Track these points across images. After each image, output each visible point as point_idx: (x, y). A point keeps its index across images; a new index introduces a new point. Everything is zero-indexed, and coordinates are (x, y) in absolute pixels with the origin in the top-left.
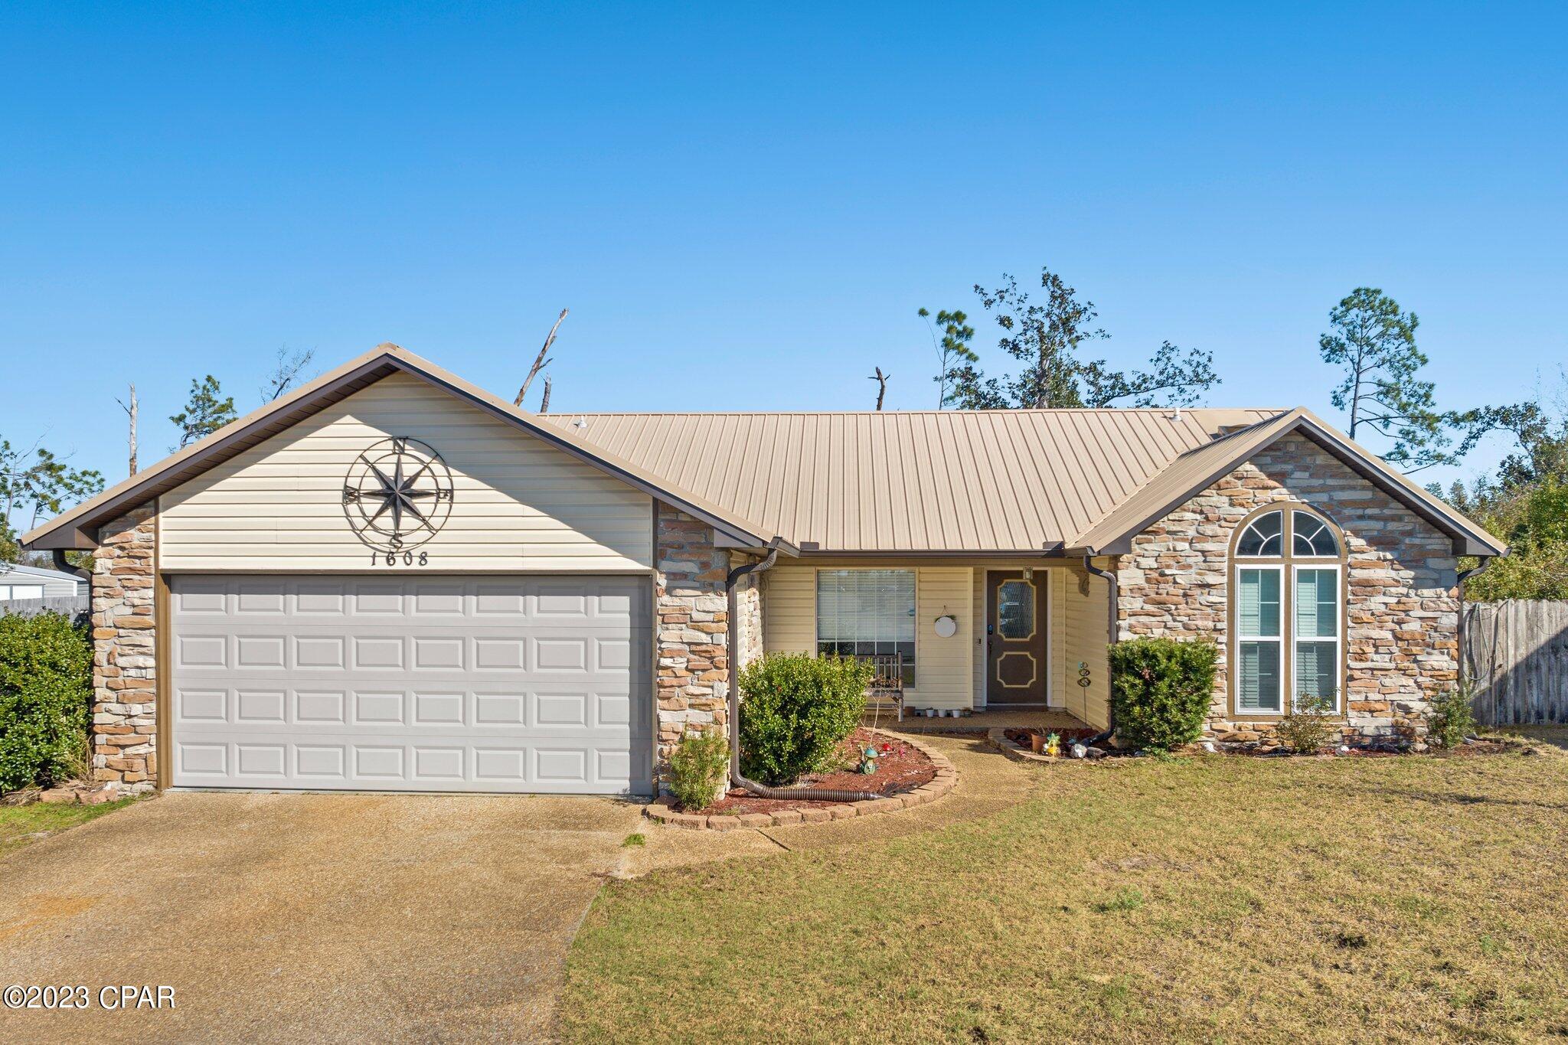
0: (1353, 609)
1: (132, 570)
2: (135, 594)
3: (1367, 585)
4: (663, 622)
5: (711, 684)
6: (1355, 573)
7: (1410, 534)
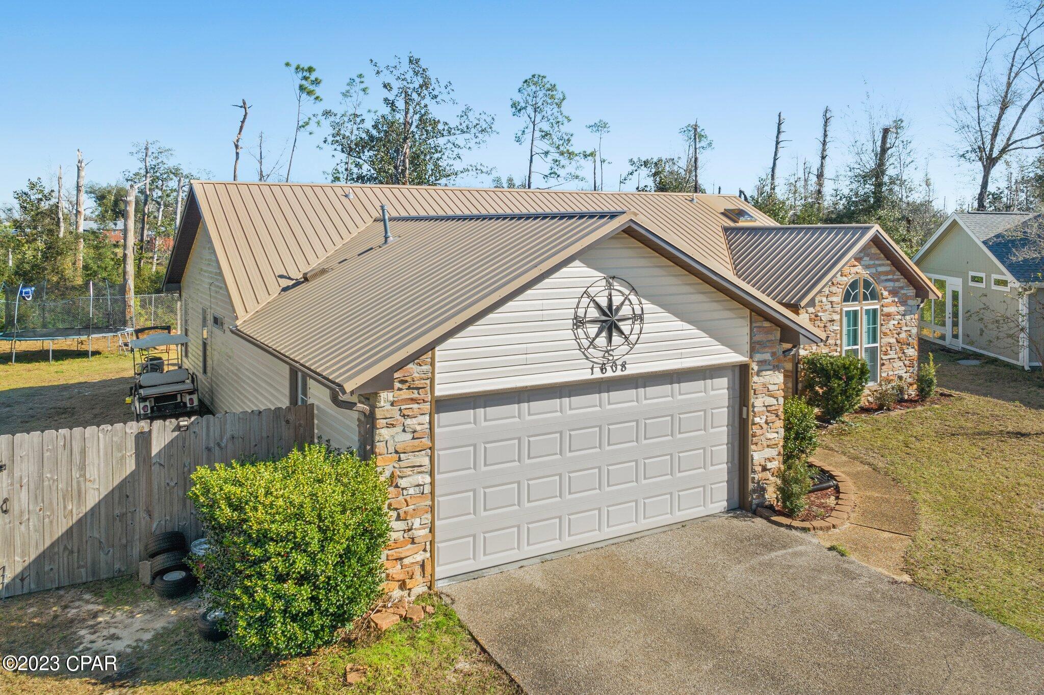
0: (884, 328)
1: (413, 400)
2: (414, 421)
3: (888, 315)
4: (755, 394)
5: (777, 430)
6: (885, 309)
7: (902, 288)
